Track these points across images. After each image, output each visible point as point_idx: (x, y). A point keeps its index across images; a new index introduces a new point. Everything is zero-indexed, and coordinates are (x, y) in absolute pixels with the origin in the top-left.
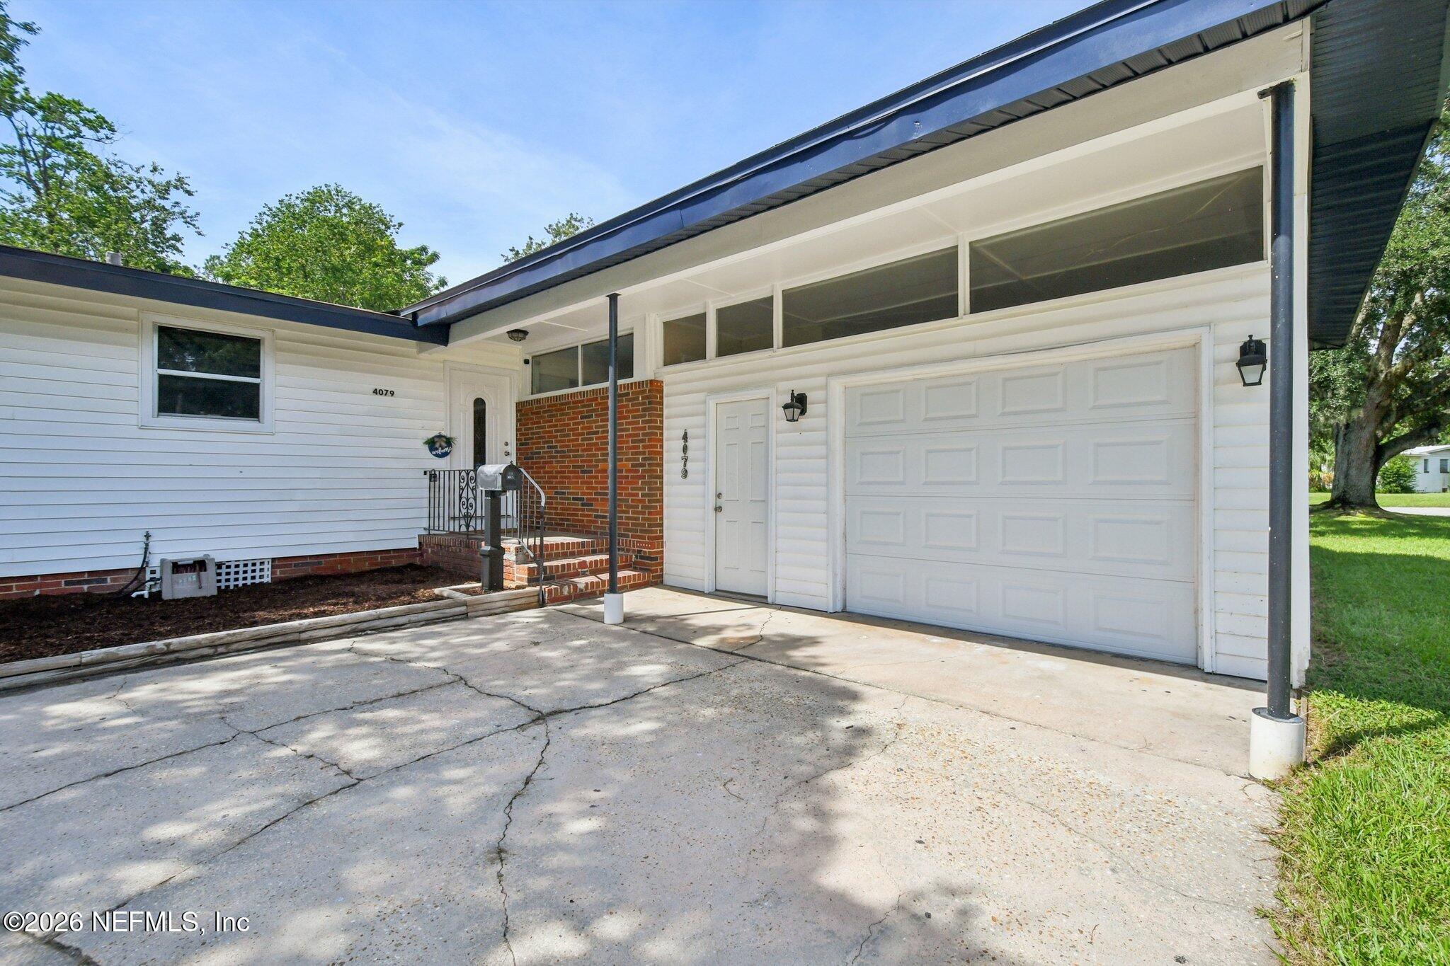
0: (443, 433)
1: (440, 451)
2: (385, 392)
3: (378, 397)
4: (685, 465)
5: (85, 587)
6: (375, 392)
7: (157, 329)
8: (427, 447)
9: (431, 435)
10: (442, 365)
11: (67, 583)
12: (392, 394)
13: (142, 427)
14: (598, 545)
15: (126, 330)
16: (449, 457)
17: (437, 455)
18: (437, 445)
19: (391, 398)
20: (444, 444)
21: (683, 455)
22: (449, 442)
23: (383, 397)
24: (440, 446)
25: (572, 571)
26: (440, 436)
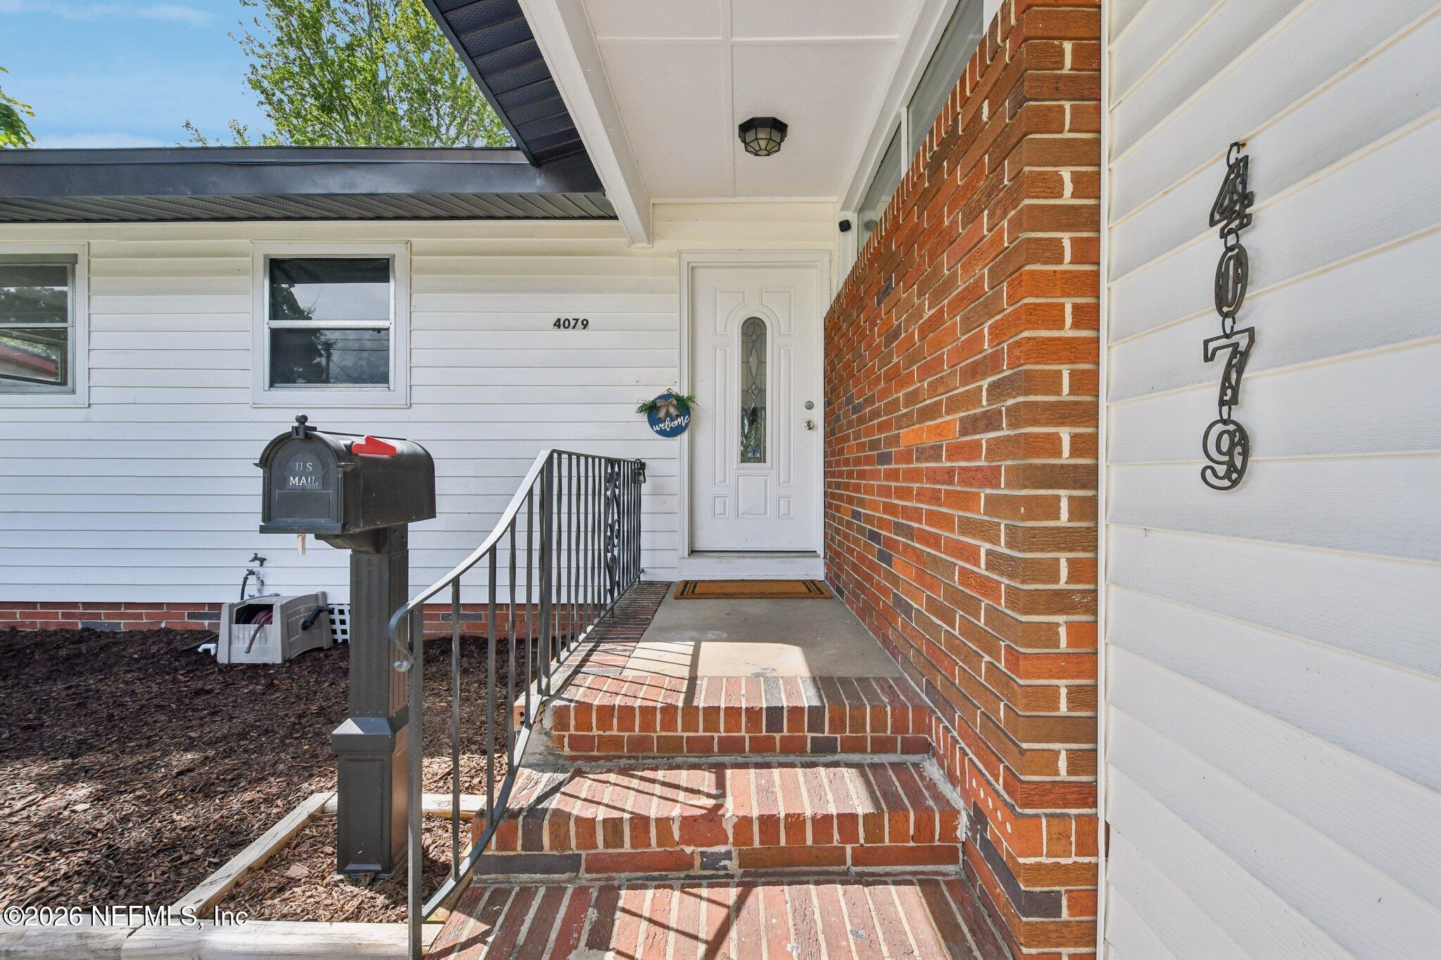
0: (676, 390)
1: (667, 425)
2: (573, 323)
3: (562, 332)
4: (1230, 393)
5: (206, 622)
6: (558, 324)
7: (268, 261)
8: (644, 417)
9: (650, 395)
10: (675, 260)
11: (191, 616)
12: (585, 324)
13: (256, 407)
14: (837, 725)
15: (239, 271)
16: (685, 435)
17: (662, 433)
18: (662, 414)
19: (584, 332)
20: (673, 411)
21: (1212, 324)
22: (684, 406)
23: (570, 332)
24: (668, 414)
25: (654, 846)
26: (667, 397)
